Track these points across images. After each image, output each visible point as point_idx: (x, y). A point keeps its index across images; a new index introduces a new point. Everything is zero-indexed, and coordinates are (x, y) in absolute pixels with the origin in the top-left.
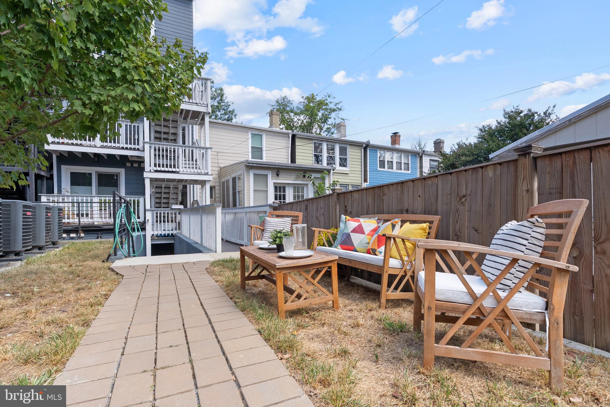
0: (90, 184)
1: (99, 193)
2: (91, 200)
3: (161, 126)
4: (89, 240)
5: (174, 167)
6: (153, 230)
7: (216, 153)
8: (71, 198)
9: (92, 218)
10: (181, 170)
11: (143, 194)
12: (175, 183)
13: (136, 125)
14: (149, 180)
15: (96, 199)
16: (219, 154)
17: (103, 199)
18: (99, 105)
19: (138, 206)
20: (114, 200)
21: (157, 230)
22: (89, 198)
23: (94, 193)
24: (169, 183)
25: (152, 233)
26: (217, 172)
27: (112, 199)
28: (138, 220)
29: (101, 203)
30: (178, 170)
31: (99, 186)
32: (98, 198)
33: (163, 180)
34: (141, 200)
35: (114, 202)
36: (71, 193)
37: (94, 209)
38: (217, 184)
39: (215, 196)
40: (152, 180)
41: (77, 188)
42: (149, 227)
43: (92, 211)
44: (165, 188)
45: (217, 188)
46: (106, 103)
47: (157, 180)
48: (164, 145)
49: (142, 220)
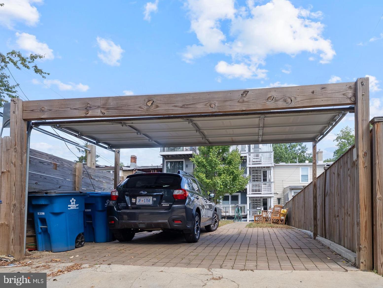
0: (229, 200)
1: (232, 203)
2: (229, 206)
3: (254, 173)
4: (228, 220)
5: (260, 192)
6: (250, 218)
7: (282, 181)
8: (223, 206)
9: (229, 213)
10: (262, 193)
11: (246, 203)
12: (259, 198)
13: (245, 175)
14: (249, 198)
15: (231, 206)
16: (283, 181)
17: (233, 206)
18: (232, 191)
19: (245, 208)
20: (235, 206)
21: (251, 218)
22: (228, 206)
23: (230, 204)
24: (257, 198)
25: (249, 219)
26: (282, 191)
27: (234, 205)
28: (244, 214)
29: (232, 207)
30: (261, 193)
31: (231, 200)
32: (231, 205)
33: (254, 197)
34: (246, 206)
35: (235, 207)
36: (223, 204)
37: (230, 209)
38: (282, 197)
39: (281, 202)
40: (250, 197)
41: (224, 201)
42: (248, 216)
43: (229, 211)
44: (255, 200)
45: (282, 199)
46: (233, 190)
47: (252, 197)
48: (256, 183)
49: (246, 214)
